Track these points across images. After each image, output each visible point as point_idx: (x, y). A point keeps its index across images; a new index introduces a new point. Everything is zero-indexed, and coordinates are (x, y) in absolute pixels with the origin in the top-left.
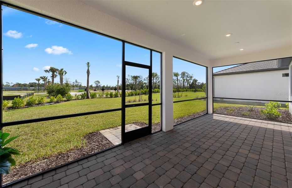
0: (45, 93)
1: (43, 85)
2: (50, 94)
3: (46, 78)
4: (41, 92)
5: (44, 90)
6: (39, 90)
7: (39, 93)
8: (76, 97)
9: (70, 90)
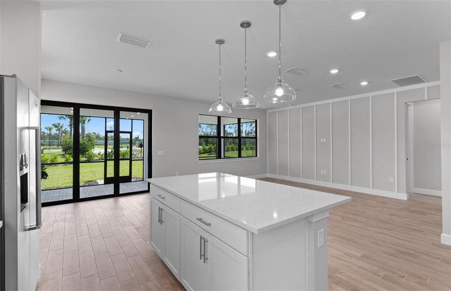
0: (60, 151)
1: (56, 137)
2: (66, 152)
3: (60, 125)
4: (54, 149)
5: (58, 145)
6: (50, 145)
7: (51, 150)
8: (99, 156)
9: (93, 146)
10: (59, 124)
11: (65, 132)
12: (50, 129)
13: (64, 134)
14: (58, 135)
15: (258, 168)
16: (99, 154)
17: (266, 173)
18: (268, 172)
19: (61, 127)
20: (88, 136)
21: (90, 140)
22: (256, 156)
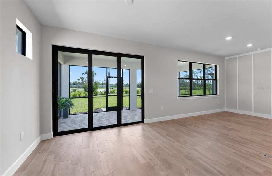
0: (83, 90)
1: (82, 84)
2: (85, 91)
4: (81, 89)
5: (82, 87)
6: (79, 87)
7: (79, 90)
8: (101, 93)
9: (97, 87)
10: (83, 77)
11: (85, 81)
12: (79, 80)
13: (85, 83)
14: (82, 83)
15: (218, 104)
16: (101, 92)
17: (224, 108)
18: (225, 107)
19: (84, 79)
20: (95, 83)
21: (96, 85)
22: (216, 94)
